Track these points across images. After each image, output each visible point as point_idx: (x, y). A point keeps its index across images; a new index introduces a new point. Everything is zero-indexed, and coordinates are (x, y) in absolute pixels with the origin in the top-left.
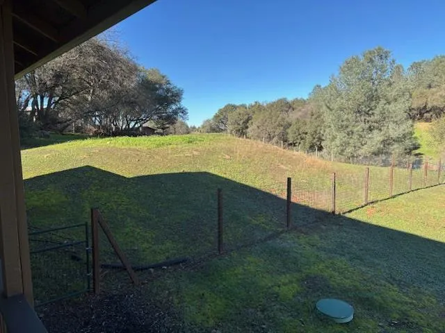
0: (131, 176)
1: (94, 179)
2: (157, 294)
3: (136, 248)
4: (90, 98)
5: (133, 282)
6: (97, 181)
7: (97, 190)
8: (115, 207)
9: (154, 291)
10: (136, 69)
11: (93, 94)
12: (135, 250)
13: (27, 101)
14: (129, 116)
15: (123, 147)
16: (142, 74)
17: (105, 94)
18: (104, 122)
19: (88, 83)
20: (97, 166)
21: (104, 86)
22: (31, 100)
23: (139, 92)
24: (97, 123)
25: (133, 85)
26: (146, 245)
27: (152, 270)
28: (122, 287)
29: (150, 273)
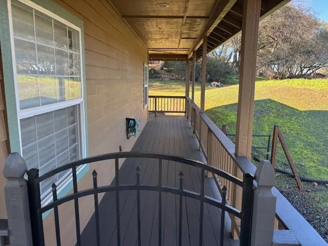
0: (303, 110)
1: (273, 109)
2: (319, 202)
3: (303, 164)
4: (273, 51)
5: (299, 188)
6: (275, 111)
7: (274, 117)
8: (288, 131)
9: (317, 199)
10: (316, 24)
11: (276, 47)
12: (302, 166)
13: (231, 55)
14: (303, 65)
15: (298, 87)
16: (321, 27)
17: (286, 47)
18: (281, 69)
19: (273, 39)
20: (276, 100)
21: (286, 40)
22: (233, 54)
23: (317, 43)
24: (275, 70)
25: (311, 37)
26: (312, 164)
27: (316, 184)
28: (289, 188)
29: (314, 185)
